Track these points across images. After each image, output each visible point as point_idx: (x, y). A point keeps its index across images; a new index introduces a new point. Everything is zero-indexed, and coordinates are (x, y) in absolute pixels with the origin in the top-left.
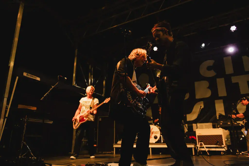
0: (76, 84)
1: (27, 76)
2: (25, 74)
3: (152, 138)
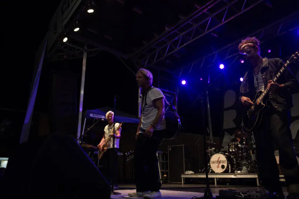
1: (93, 116)
2: (91, 115)
3: (219, 168)
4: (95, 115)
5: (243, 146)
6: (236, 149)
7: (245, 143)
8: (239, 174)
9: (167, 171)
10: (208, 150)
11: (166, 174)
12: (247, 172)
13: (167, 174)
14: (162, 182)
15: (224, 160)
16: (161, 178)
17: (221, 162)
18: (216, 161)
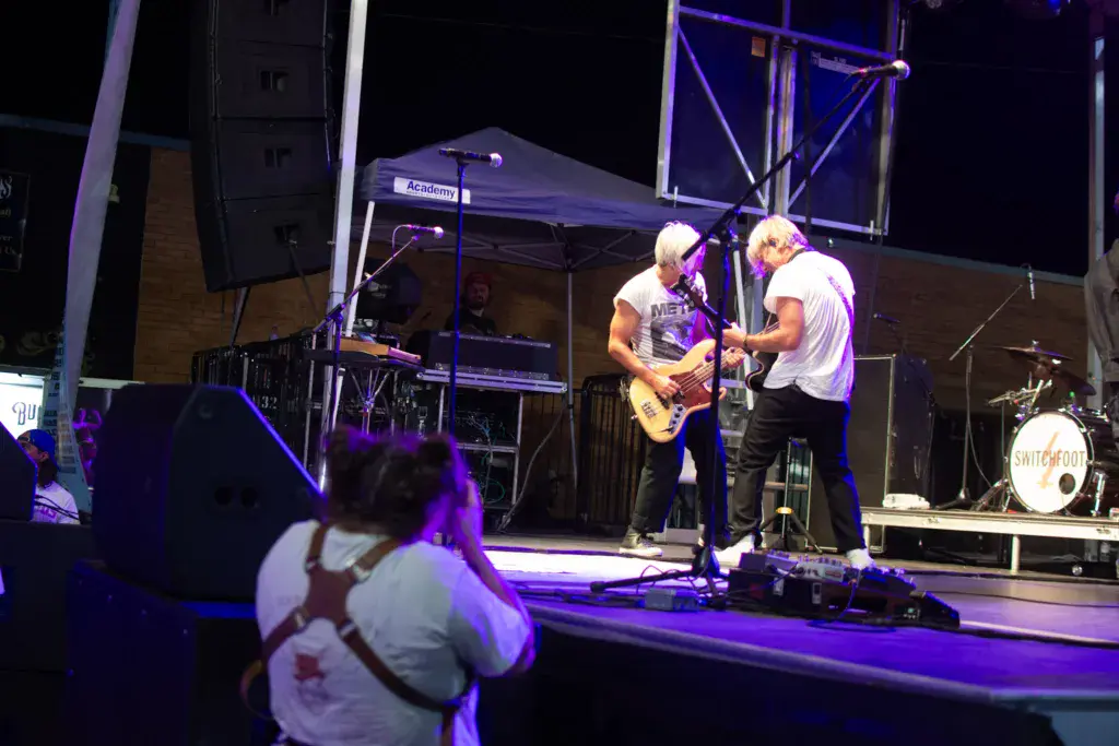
0: (676, 189)
1: (412, 193)
2: (401, 186)
3: (1050, 488)
4: (421, 183)
11: (789, 505)
13: (795, 502)
15: (1075, 452)
17: (1059, 458)
18: (1038, 452)
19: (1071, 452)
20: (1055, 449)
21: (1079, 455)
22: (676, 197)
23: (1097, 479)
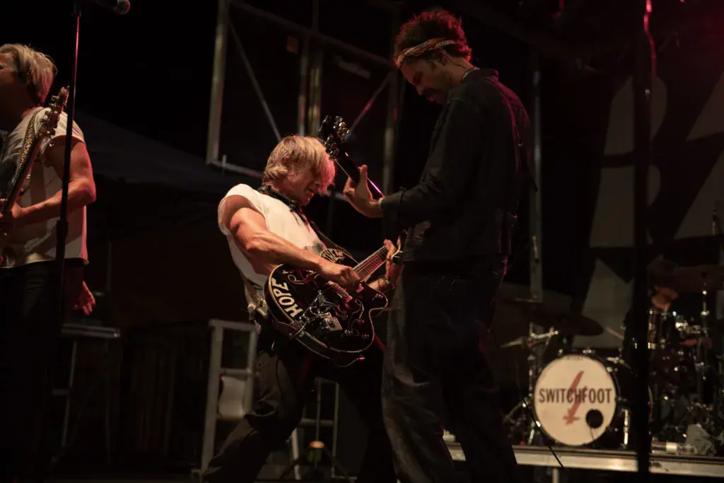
0: (224, 158)
3: (576, 423)
5: (696, 327)
6: (663, 341)
7: (707, 317)
8: (671, 457)
9: (324, 422)
10: (528, 335)
11: (320, 440)
12: (709, 451)
13: (325, 436)
14: (300, 471)
15: (601, 390)
16: (296, 455)
17: (584, 396)
18: (563, 390)
19: (597, 390)
20: (580, 386)
21: (606, 393)
22: (224, 164)
23: (624, 413)
